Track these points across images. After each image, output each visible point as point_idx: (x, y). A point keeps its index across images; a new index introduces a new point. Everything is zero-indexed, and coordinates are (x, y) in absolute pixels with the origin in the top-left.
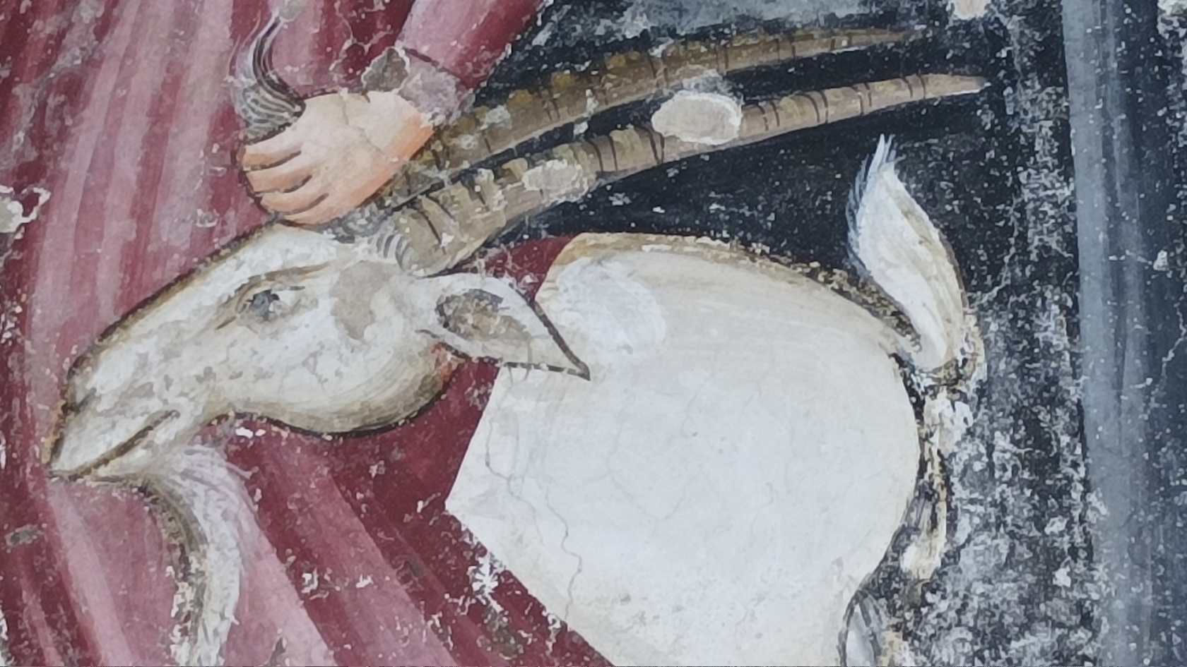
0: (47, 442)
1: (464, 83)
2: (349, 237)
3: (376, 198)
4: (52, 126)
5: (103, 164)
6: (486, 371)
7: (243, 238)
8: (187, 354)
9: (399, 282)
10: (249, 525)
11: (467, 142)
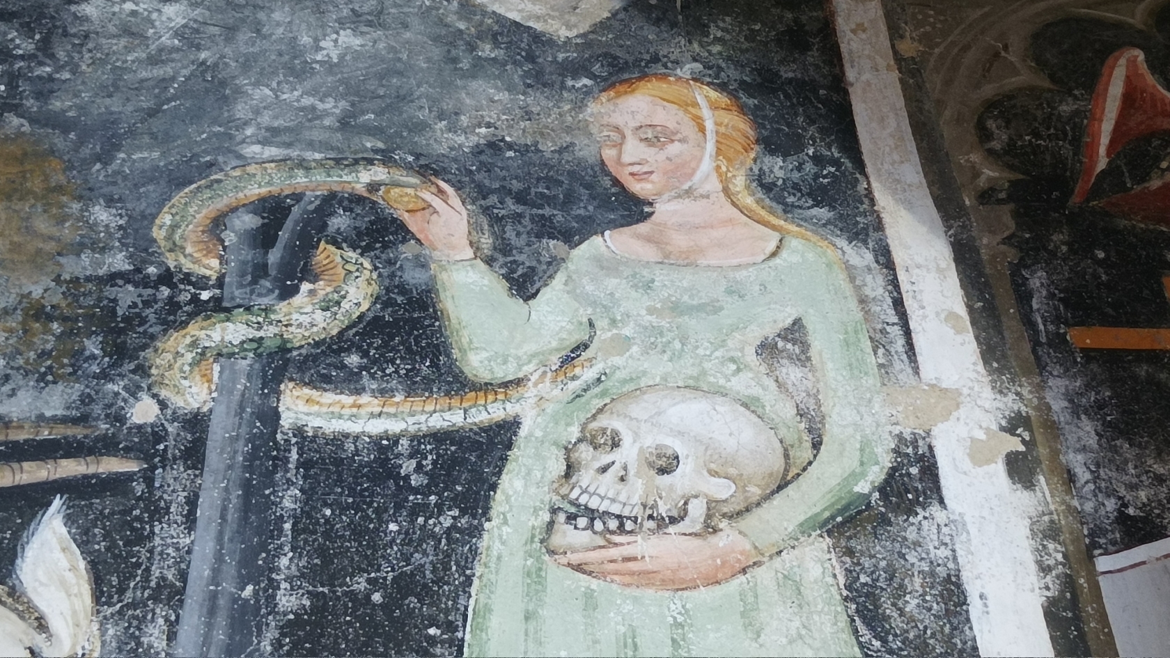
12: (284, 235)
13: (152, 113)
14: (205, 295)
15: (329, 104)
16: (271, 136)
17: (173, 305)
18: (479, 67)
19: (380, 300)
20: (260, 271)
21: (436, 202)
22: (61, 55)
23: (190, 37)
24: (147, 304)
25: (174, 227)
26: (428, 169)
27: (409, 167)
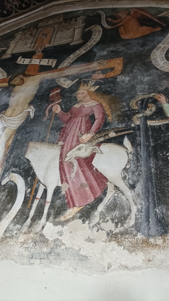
0: (64, 159)
1: (95, 133)
2: (86, 144)
3: (88, 141)
4: (66, 137)
5: (69, 140)
6: (95, 153)
7: (78, 144)
8: (74, 153)
9: (89, 147)
10: (78, 165)
11: (95, 137)
12: (144, 103)
13: (127, 91)
14: (137, 111)
15: (146, 87)
16: (141, 91)
17: (133, 113)
18: (163, 79)
19: (157, 109)
20: (142, 108)
21: (161, 96)
22: (116, 86)
23: (129, 81)
24: (131, 113)
25: (132, 104)
26: (159, 92)
27: (157, 93)
